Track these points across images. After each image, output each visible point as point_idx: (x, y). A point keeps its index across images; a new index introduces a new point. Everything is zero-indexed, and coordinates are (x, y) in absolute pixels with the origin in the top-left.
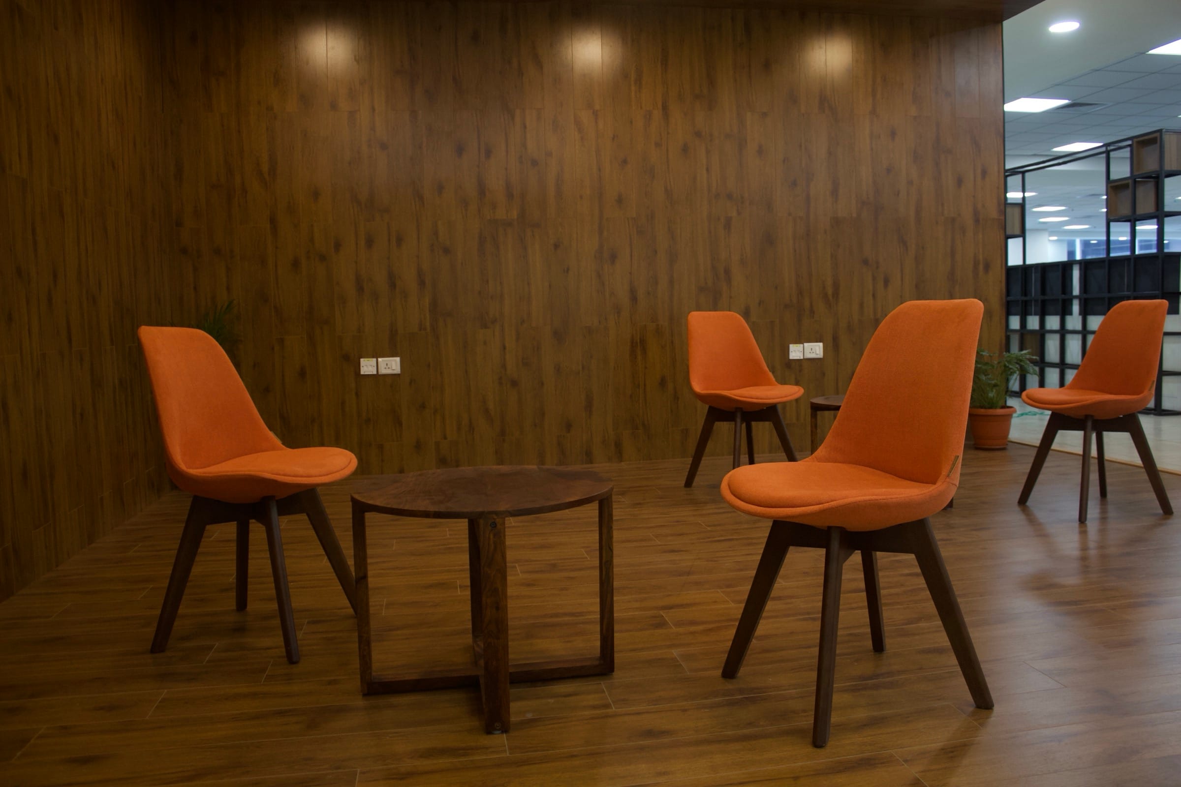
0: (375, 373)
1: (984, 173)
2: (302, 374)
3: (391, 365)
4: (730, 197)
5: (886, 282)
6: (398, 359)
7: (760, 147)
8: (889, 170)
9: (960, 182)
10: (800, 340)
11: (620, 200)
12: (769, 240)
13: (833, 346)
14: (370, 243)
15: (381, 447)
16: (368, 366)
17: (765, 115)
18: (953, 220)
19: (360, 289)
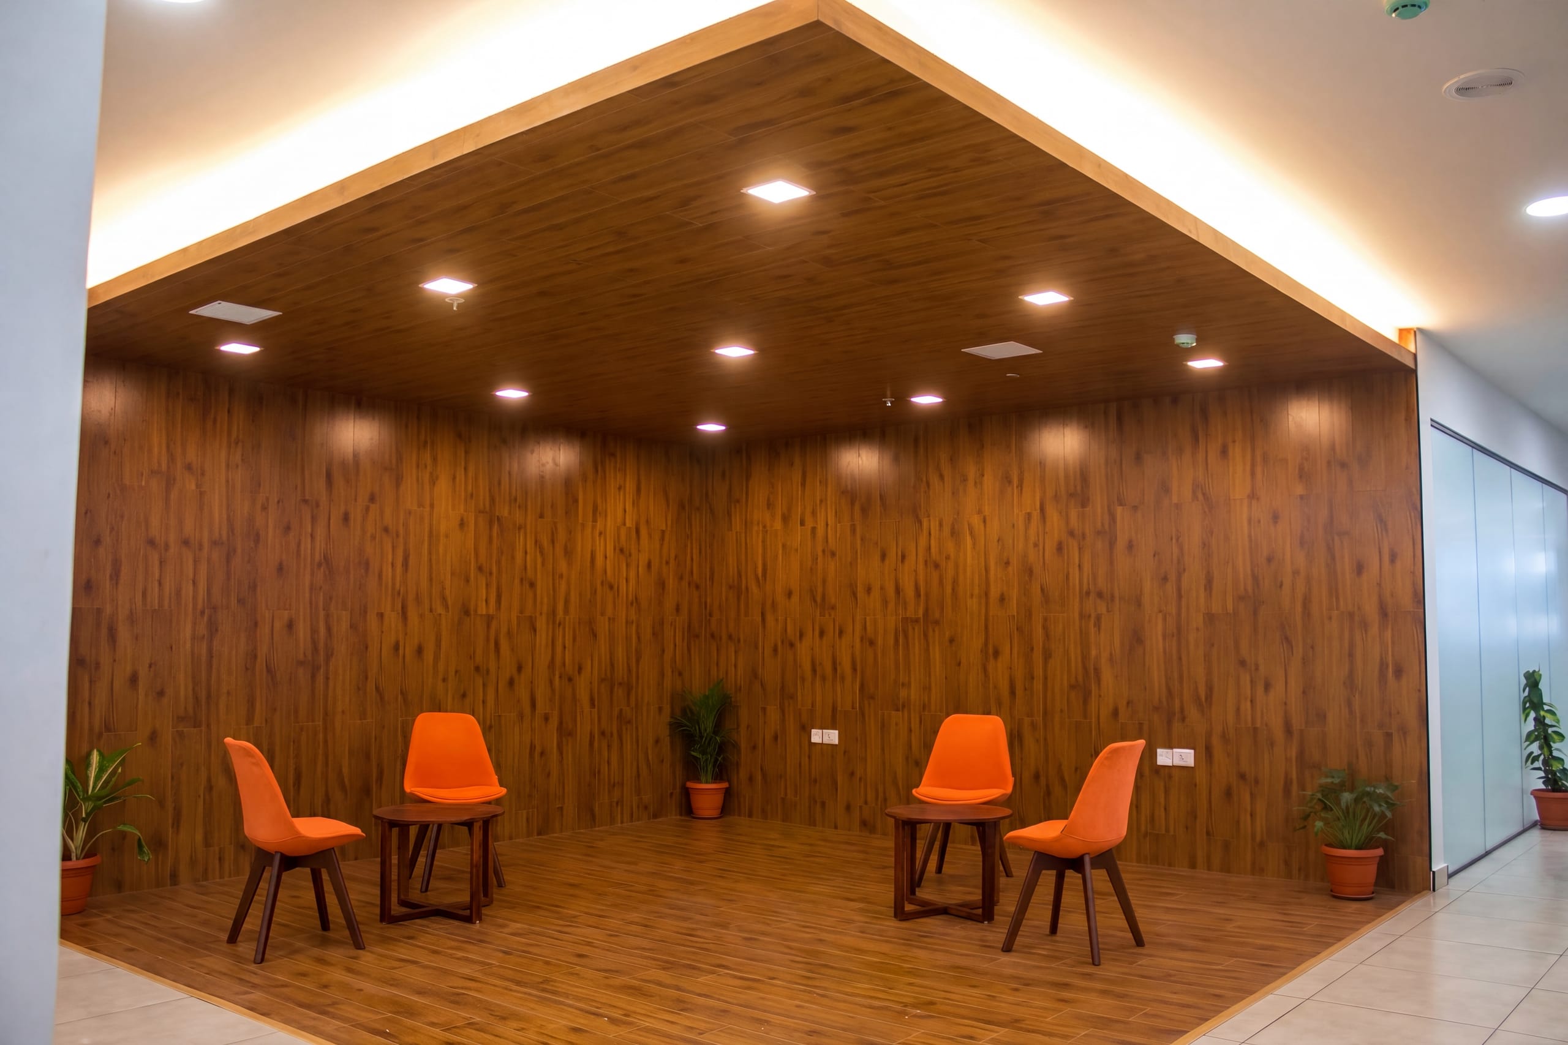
0: (821, 742)
1: (1393, 558)
2: (776, 738)
3: (832, 736)
4: (1100, 595)
5: (1267, 687)
6: (836, 732)
7: (1130, 541)
8: (1269, 560)
9: (1360, 569)
10: (1170, 746)
11: (1002, 599)
12: (1136, 638)
13: (1206, 754)
14: (822, 633)
15: (823, 804)
16: (817, 736)
17: (1135, 508)
18: (1351, 615)
19: (814, 671)
